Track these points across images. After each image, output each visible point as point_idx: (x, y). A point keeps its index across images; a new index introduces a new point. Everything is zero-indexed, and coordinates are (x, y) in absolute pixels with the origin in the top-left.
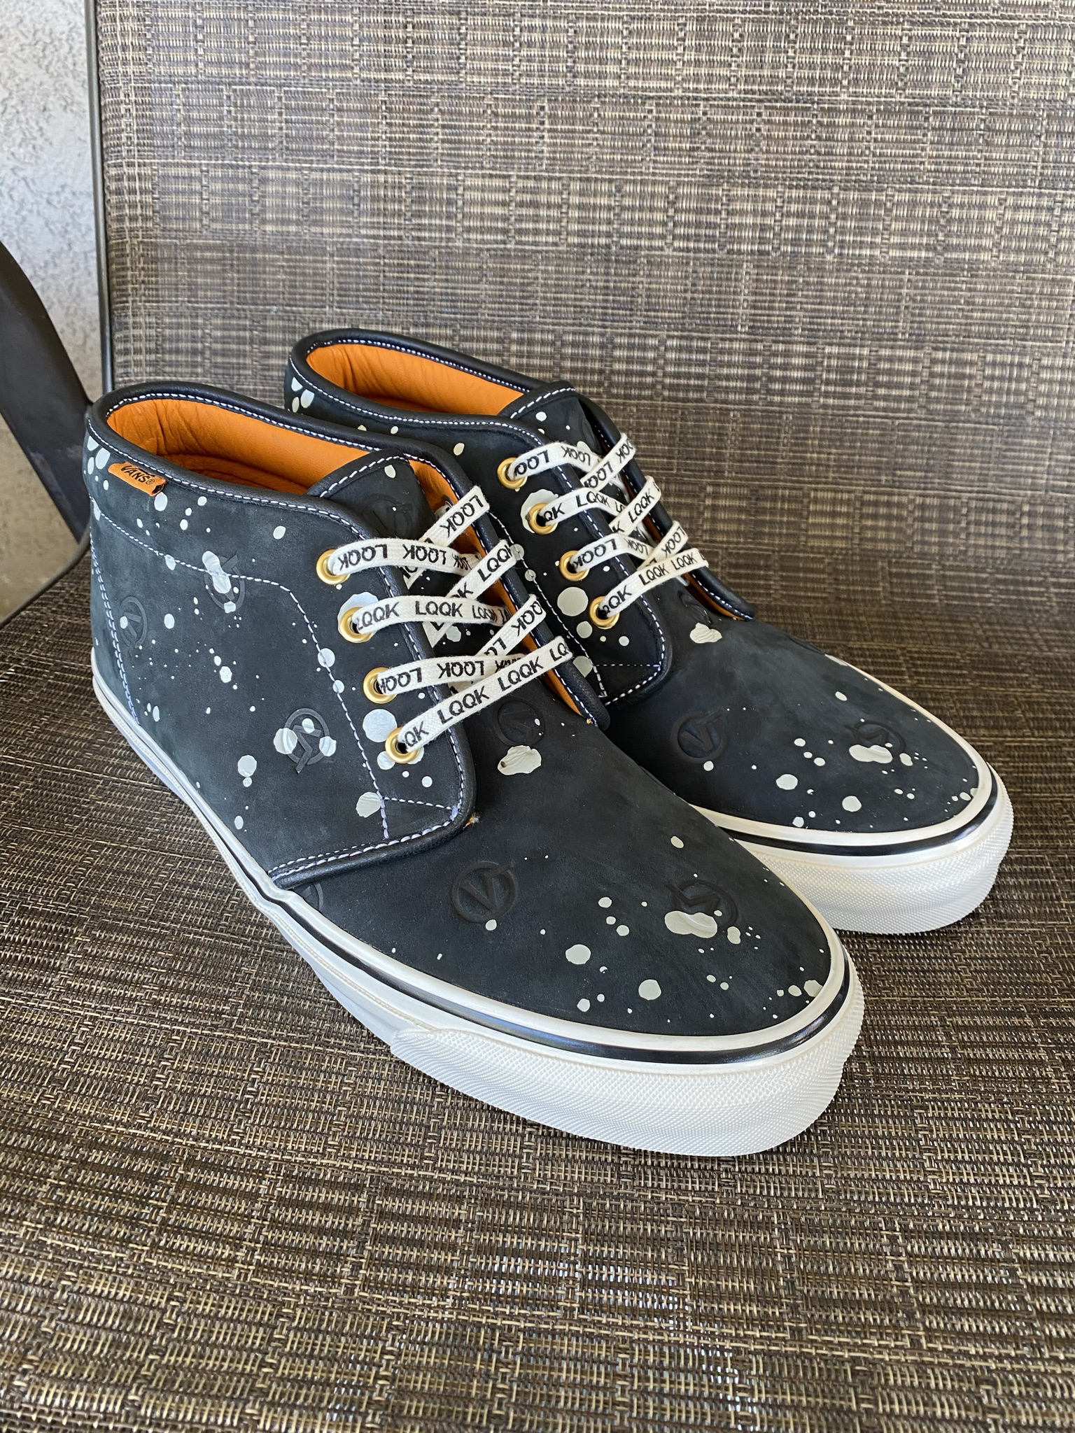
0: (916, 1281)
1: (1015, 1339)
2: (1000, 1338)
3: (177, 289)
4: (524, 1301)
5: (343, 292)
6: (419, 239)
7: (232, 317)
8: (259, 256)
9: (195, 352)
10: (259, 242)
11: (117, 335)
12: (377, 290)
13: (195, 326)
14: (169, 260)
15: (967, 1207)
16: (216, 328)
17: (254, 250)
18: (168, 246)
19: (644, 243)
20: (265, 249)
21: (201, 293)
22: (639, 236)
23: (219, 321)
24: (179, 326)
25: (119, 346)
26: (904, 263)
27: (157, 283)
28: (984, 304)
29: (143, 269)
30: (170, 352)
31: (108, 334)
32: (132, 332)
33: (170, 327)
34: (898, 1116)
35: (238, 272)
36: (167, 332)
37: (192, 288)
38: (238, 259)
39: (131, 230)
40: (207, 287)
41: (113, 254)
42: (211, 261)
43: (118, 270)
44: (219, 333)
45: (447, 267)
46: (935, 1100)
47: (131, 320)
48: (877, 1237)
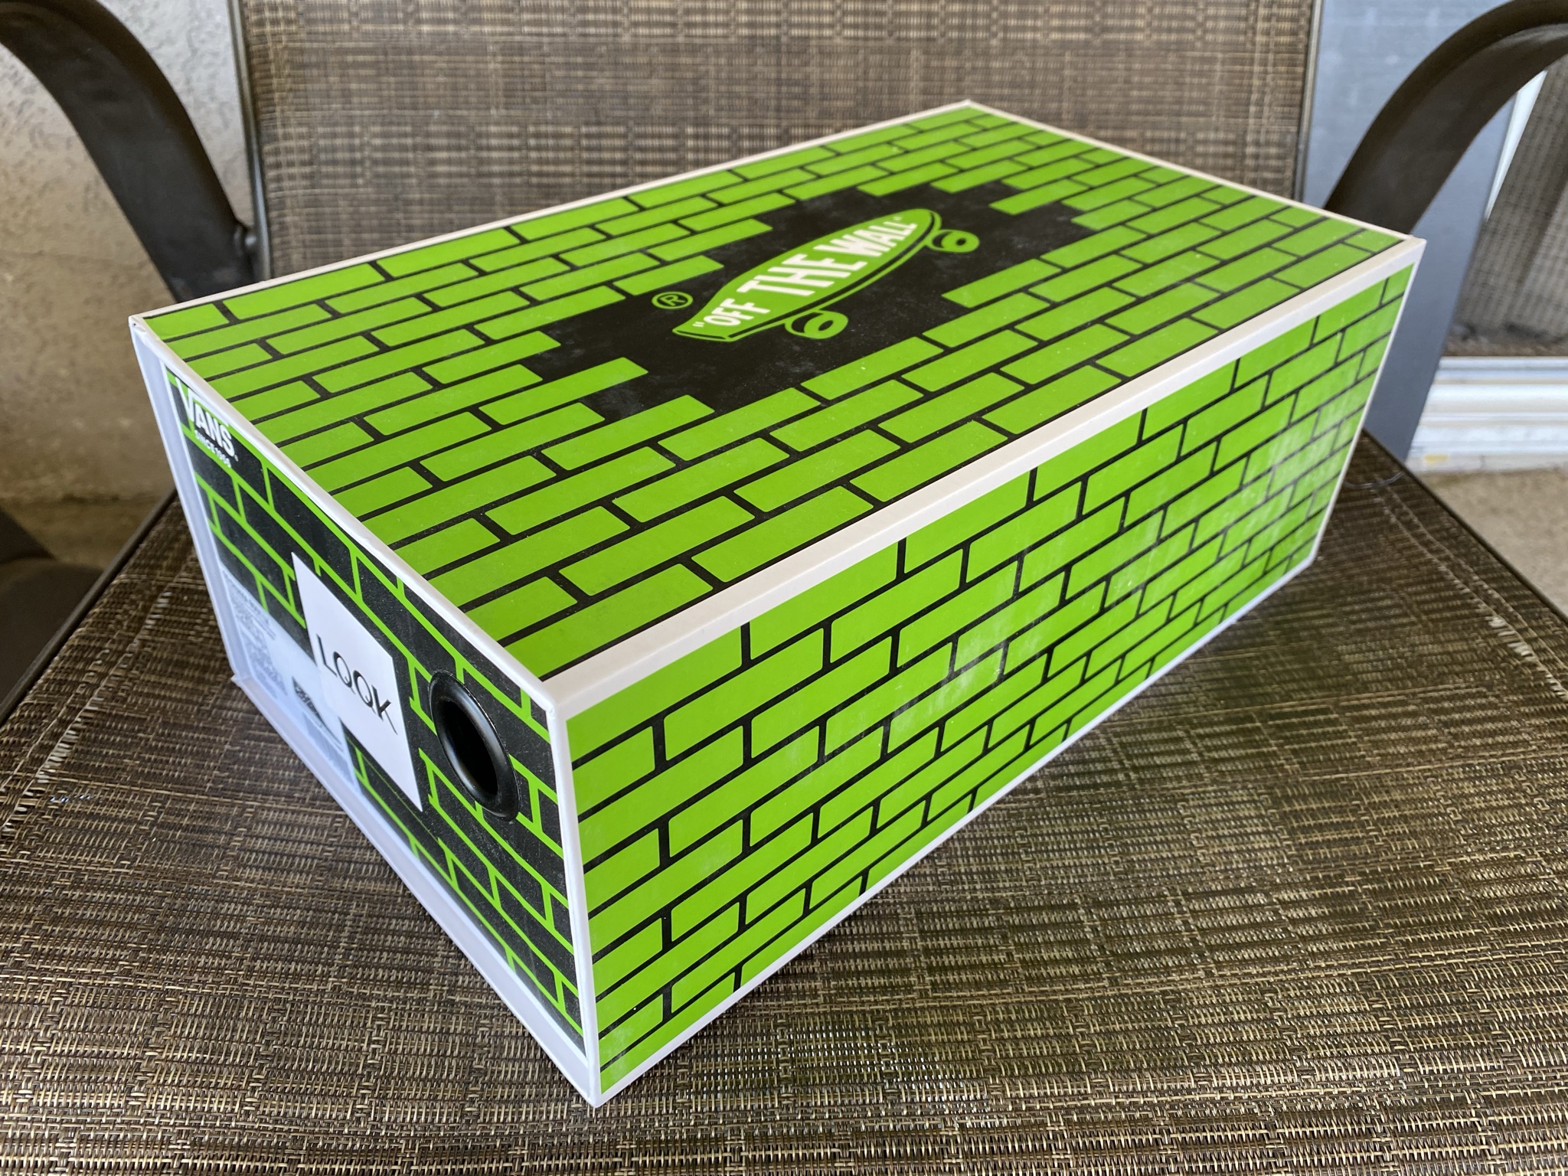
0: (1201, 930)
1: (1286, 958)
2: (1275, 960)
3: (328, 97)
4: (884, 989)
5: (509, 92)
6: (585, 35)
7: (391, 123)
8: (417, 58)
9: (353, 162)
10: (415, 42)
11: (267, 148)
12: (544, 90)
13: (351, 135)
14: (317, 65)
15: (1232, 870)
16: (375, 136)
17: (410, 52)
18: (316, 51)
19: (814, 33)
20: (422, 51)
21: (355, 100)
22: (809, 26)
23: (377, 129)
24: (334, 136)
25: (270, 160)
26: (1064, 45)
27: (305, 90)
28: (1140, 83)
29: (289, 76)
30: (327, 163)
31: (255, 147)
32: (283, 144)
33: (324, 136)
34: (1165, 809)
35: (395, 75)
36: (322, 142)
37: (346, 95)
38: (394, 61)
39: (274, 35)
40: (361, 93)
41: (255, 61)
42: (363, 65)
43: (261, 78)
44: (378, 142)
45: (616, 64)
46: (1193, 794)
47: (280, 131)
48: (1166, 902)
